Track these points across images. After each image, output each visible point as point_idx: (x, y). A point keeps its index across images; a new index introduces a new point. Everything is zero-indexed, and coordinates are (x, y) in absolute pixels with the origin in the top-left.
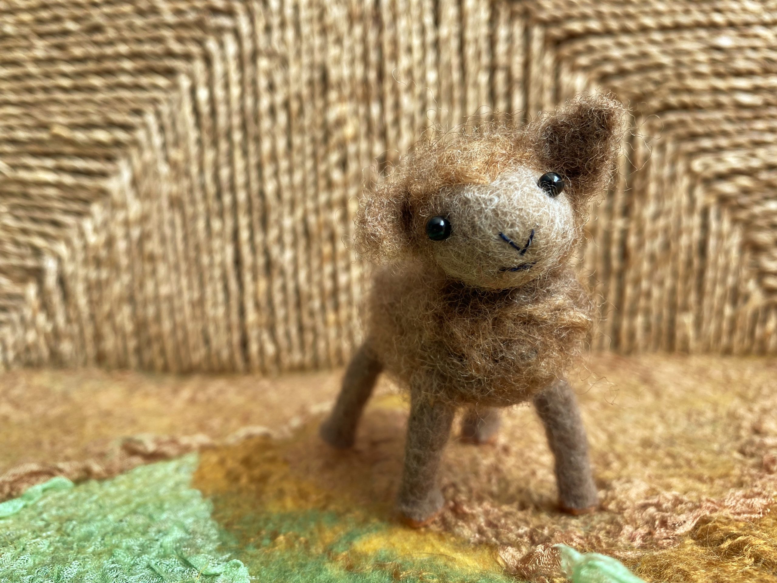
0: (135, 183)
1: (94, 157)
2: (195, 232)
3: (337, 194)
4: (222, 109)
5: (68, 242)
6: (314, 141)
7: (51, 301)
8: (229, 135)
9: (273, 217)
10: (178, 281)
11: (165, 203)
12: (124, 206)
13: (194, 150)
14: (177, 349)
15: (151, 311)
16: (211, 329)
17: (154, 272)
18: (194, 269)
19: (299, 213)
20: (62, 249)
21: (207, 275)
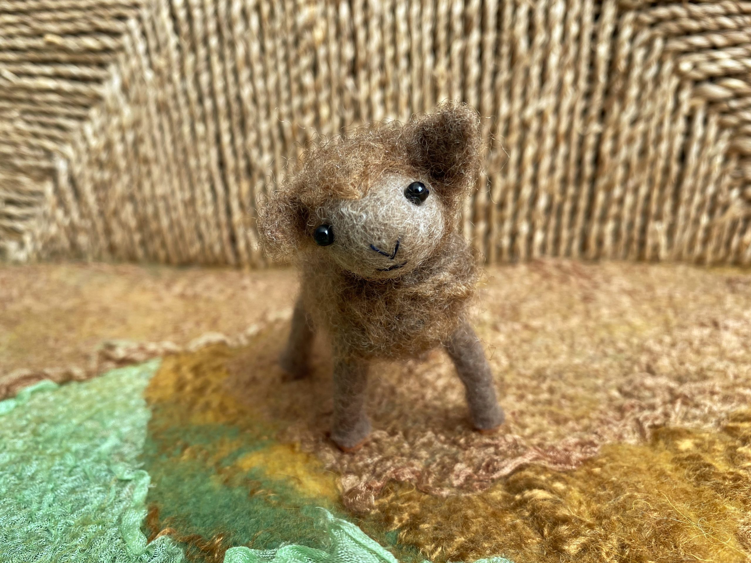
0: (125, 89)
1: (87, 64)
2: (181, 136)
3: (310, 98)
4: (197, 13)
5: (74, 144)
6: (285, 43)
7: (65, 200)
8: (205, 41)
9: (250, 122)
10: (171, 181)
11: (153, 108)
12: (118, 112)
13: (175, 55)
14: (176, 243)
15: (150, 209)
16: (203, 226)
17: (149, 173)
18: (183, 171)
19: (274, 116)
20: (69, 150)
21: (195, 176)
